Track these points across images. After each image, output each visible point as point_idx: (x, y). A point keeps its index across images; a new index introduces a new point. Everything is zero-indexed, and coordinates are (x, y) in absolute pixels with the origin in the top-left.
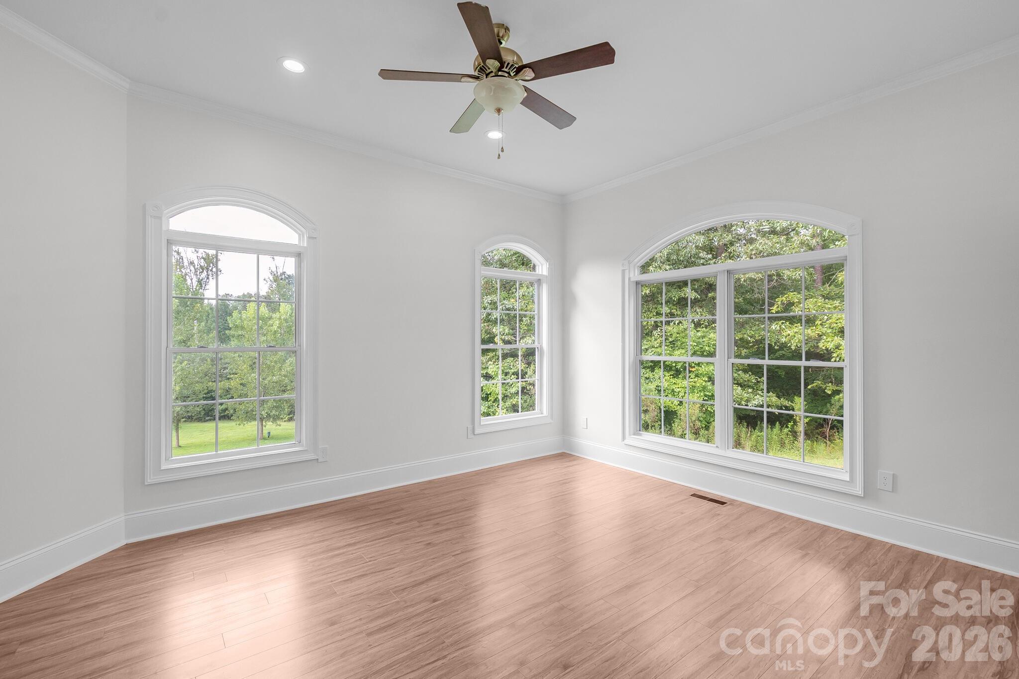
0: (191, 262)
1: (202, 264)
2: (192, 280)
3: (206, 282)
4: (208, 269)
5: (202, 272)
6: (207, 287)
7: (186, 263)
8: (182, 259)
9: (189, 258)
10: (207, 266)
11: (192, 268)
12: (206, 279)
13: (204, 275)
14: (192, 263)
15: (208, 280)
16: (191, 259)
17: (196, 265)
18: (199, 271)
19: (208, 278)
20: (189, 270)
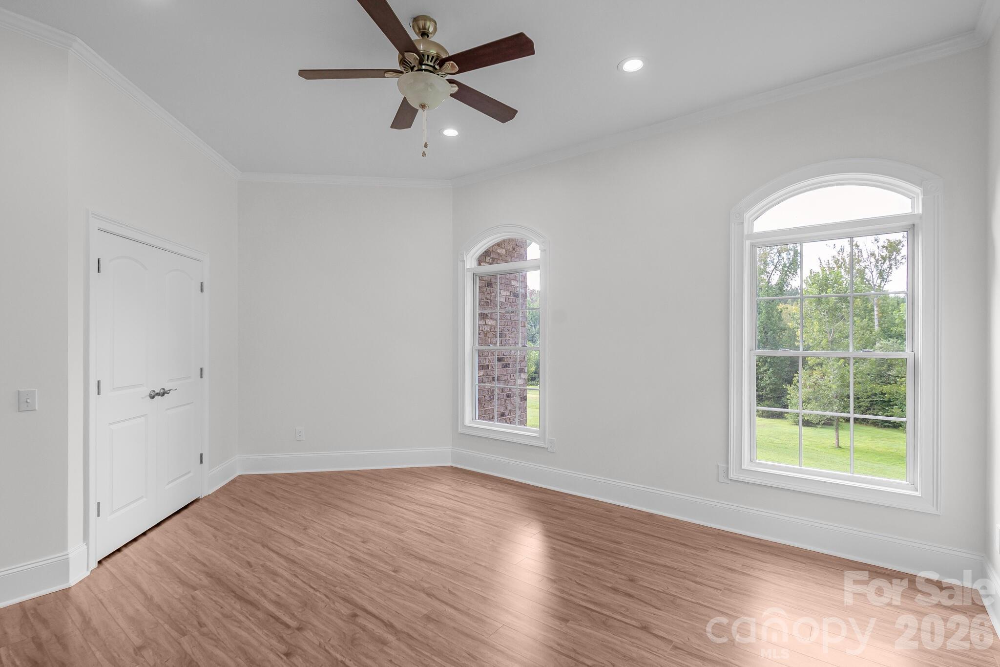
0: (871, 254)
1: (884, 254)
2: (872, 272)
3: (888, 272)
4: (890, 258)
5: (884, 263)
6: (890, 278)
7: (865, 256)
8: (861, 252)
9: (869, 250)
10: (889, 255)
11: (873, 260)
12: (888, 269)
13: (886, 266)
14: (873, 255)
15: (891, 271)
16: (872, 250)
17: (877, 256)
18: (880, 262)
19: (891, 268)
20: (869, 263)
